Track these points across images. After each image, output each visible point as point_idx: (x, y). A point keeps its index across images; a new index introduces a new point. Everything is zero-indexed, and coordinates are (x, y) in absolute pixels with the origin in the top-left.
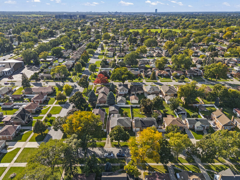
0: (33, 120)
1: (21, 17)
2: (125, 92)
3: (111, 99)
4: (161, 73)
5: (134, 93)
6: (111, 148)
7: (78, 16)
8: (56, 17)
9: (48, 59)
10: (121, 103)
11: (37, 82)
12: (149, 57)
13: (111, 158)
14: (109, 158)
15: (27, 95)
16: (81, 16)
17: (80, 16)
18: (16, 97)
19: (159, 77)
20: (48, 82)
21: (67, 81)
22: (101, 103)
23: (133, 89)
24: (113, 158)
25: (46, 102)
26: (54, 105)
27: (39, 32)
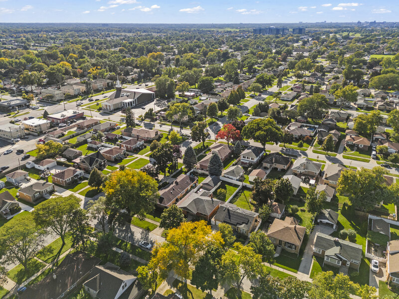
0: (105, 169)
1: (209, 31)
2: (250, 160)
3: (214, 165)
4: (354, 140)
5: (268, 165)
6: (158, 236)
7: (291, 30)
8: (255, 31)
9: (187, 93)
10: (230, 177)
11: (151, 123)
12: (362, 108)
13: (146, 250)
14: (142, 249)
15: (124, 137)
16: (296, 29)
17: (294, 30)
18: (110, 137)
19: (347, 148)
20: (164, 124)
21: (188, 127)
22: (202, 169)
23: (268, 159)
24: (147, 251)
25: (137, 150)
26: (143, 157)
27: (209, 54)
